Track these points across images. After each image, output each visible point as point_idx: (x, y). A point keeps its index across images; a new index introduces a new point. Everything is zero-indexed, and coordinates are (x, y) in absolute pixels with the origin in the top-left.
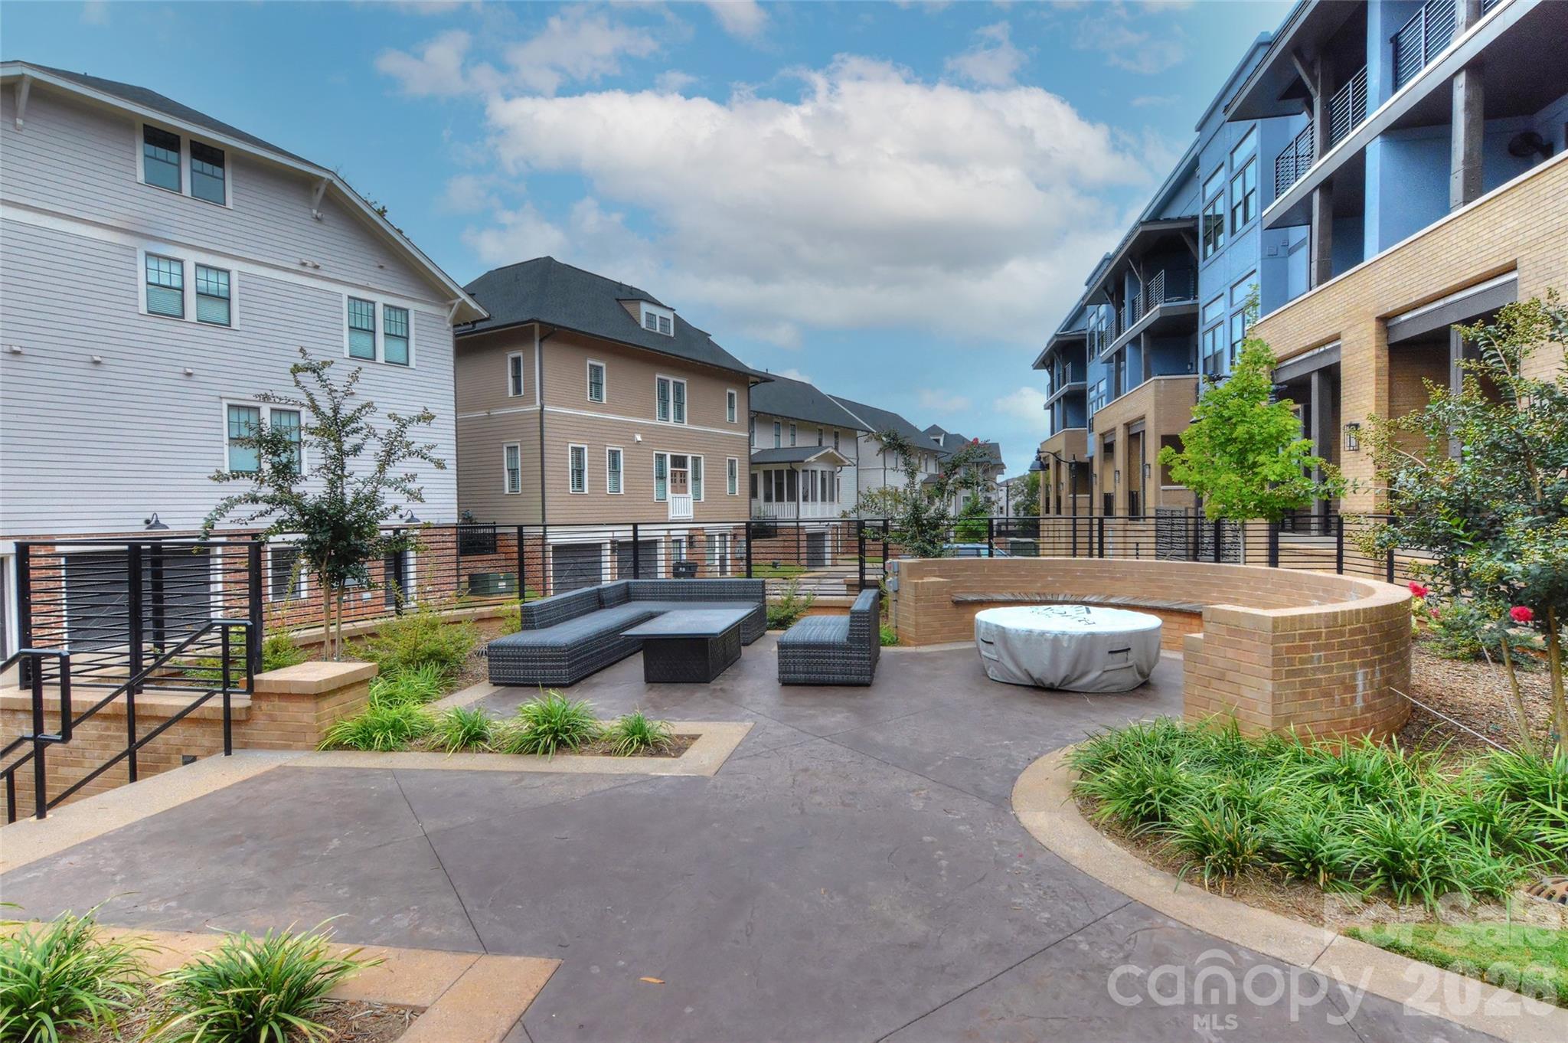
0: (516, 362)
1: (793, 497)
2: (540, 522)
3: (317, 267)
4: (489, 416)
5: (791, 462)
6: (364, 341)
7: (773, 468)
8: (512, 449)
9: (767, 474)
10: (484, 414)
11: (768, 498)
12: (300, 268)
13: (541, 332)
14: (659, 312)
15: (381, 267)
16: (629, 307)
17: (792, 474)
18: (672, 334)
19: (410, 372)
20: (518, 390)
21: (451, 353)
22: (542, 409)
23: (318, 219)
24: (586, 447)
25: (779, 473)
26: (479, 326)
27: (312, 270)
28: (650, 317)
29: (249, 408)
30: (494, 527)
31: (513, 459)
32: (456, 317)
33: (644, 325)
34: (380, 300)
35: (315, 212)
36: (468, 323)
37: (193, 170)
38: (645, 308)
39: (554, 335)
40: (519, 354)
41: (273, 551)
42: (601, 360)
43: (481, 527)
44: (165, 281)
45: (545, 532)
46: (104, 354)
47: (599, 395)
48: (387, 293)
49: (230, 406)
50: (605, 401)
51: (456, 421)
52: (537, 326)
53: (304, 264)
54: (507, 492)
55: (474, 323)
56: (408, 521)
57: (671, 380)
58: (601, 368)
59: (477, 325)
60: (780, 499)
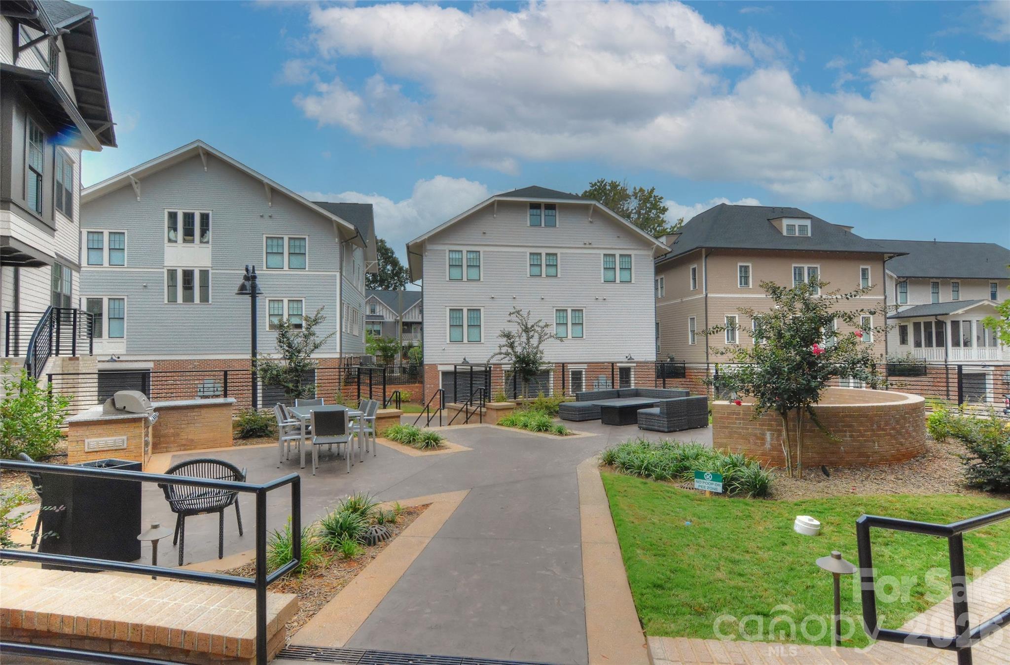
0: (694, 270)
1: (941, 343)
2: (705, 361)
3: (590, 244)
4: (682, 302)
5: (936, 315)
6: (610, 274)
7: (922, 320)
8: (692, 319)
9: (917, 326)
10: (679, 301)
11: (918, 344)
12: (583, 246)
13: (706, 253)
14: (797, 222)
15: (618, 237)
16: (775, 223)
17: (940, 325)
18: (810, 235)
19: (633, 285)
20: (695, 286)
21: (653, 273)
22: (706, 296)
23: (591, 222)
24: (737, 316)
25: (928, 325)
26: (669, 256)
27: (588, 245)
28: (791, 228)
29: (563, 310)
30: (684, 364)
31: (693, 325)
32: (656, 252)
33: (785, 233)
34: (617, 253)
35: (590, 219)
36: (662, 255)
37: (545, 216)
38: (785, 222)
39: (713, 253)
40: (695, 266)
41: (572, 371)
42: (748, 261)
43: (676, 363)
44: (536, 263)
45: (708, 366)
46: (517, 294)
47: (747, 283)
48: (620, 249)
49: (557, 310)
50: (751, 286)
51: (655, 307)
52: (704, 250)
53: (585, 244)
54: (690, 344)
55: (666, 254)
56: (629, 359)
57: (805, 266)
58: (748, 266)
59: (668, 255)
60: (929, 344)
